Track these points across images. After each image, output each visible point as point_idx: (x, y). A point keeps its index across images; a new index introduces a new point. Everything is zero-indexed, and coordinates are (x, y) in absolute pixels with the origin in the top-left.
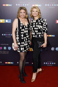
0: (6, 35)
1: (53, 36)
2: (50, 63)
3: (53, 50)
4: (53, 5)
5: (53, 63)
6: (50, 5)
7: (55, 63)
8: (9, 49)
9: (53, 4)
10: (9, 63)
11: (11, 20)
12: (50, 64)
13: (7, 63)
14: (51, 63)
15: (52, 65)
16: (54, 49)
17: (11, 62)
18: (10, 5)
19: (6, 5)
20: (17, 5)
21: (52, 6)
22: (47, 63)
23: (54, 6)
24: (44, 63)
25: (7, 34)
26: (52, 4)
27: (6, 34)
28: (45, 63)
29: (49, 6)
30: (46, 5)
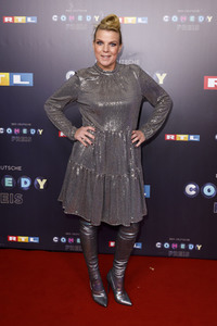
0: (13, 134)
1: (192, 138)
2: (179, 243)
3: (193, 193)
4: (192, 18)
5: (191, 247)
6: (184, 18)
7: (199, 247)
8: (23, 185)
9: (192, 14)
10: (23, 239)
11: (31, 75)
12: (179, 249)
13: (14, 239)
14: (183, 246)
15: (187, 255)
16: (196, 190)
17: (30, 236)
18: (29, 20)
19: (16, 18)
20: (55, 18)
21: (188, 22)
22: (167, 245)
23: (196, 22)
24: (158, 245)
25: (17, 127)
26: (189, 15)
27: (13, 128)
28: (162, 246)
29: (179, 22)
30: (166, 18)
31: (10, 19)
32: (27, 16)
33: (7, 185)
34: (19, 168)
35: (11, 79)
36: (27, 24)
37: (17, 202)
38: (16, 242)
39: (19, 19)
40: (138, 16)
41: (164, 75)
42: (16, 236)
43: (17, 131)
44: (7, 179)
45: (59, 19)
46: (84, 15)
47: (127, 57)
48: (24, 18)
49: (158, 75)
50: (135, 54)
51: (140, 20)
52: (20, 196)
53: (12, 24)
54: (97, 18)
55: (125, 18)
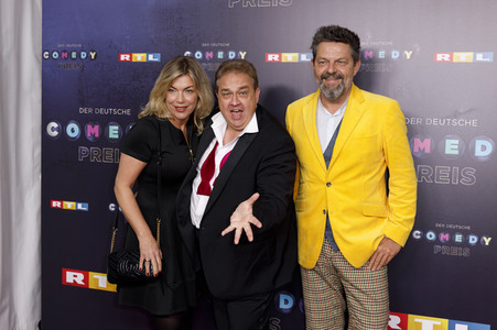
31: (276, 57)
32: (301, 51)
36: (301, 64)
39: (289, 57)
40: (476, 50)
46: (388, 50)
48: (297, 54)
50: (470, 110)
51: (480, 57)
53: (278, 64)
54: (408, 55)
55: (455, 54)
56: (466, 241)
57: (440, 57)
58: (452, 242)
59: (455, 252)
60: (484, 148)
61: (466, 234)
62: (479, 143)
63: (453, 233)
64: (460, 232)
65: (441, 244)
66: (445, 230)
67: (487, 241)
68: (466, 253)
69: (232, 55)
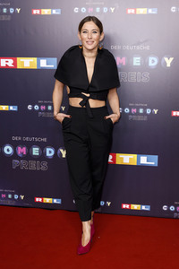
31: (38, 12)
32: (52, 8)
33: (34, 154)
34: (45, 140)
35: (39, 63)
36: (53, 15)
37: (43, 168)
38: (42, 203)
39: (46, 12)
40: (148, 7)
41: (171, 59)
42: (42, 197)
43: (43, 108)
44: (34, 149)
45: (80, 11)
46: (101, 7)
47: (139, 44)
48: (50, 10)
49: (166, 59)
51: (150, 11)
52: (45, 164)
53: (39, 16)
54: (112, 10)
55: (138, 9)
56: (145, 112)
57: (129, 11)
58: (138, 113)
59: (139, 118)
60: (153, 61)
61: (145, 109)
62: (151, 59)
63: (138, 108)
64: (142, 107)
65: (132, 115)
66: (134, 107)
67: (156, 111)
68: (145, 118)
69: (12, 11)
